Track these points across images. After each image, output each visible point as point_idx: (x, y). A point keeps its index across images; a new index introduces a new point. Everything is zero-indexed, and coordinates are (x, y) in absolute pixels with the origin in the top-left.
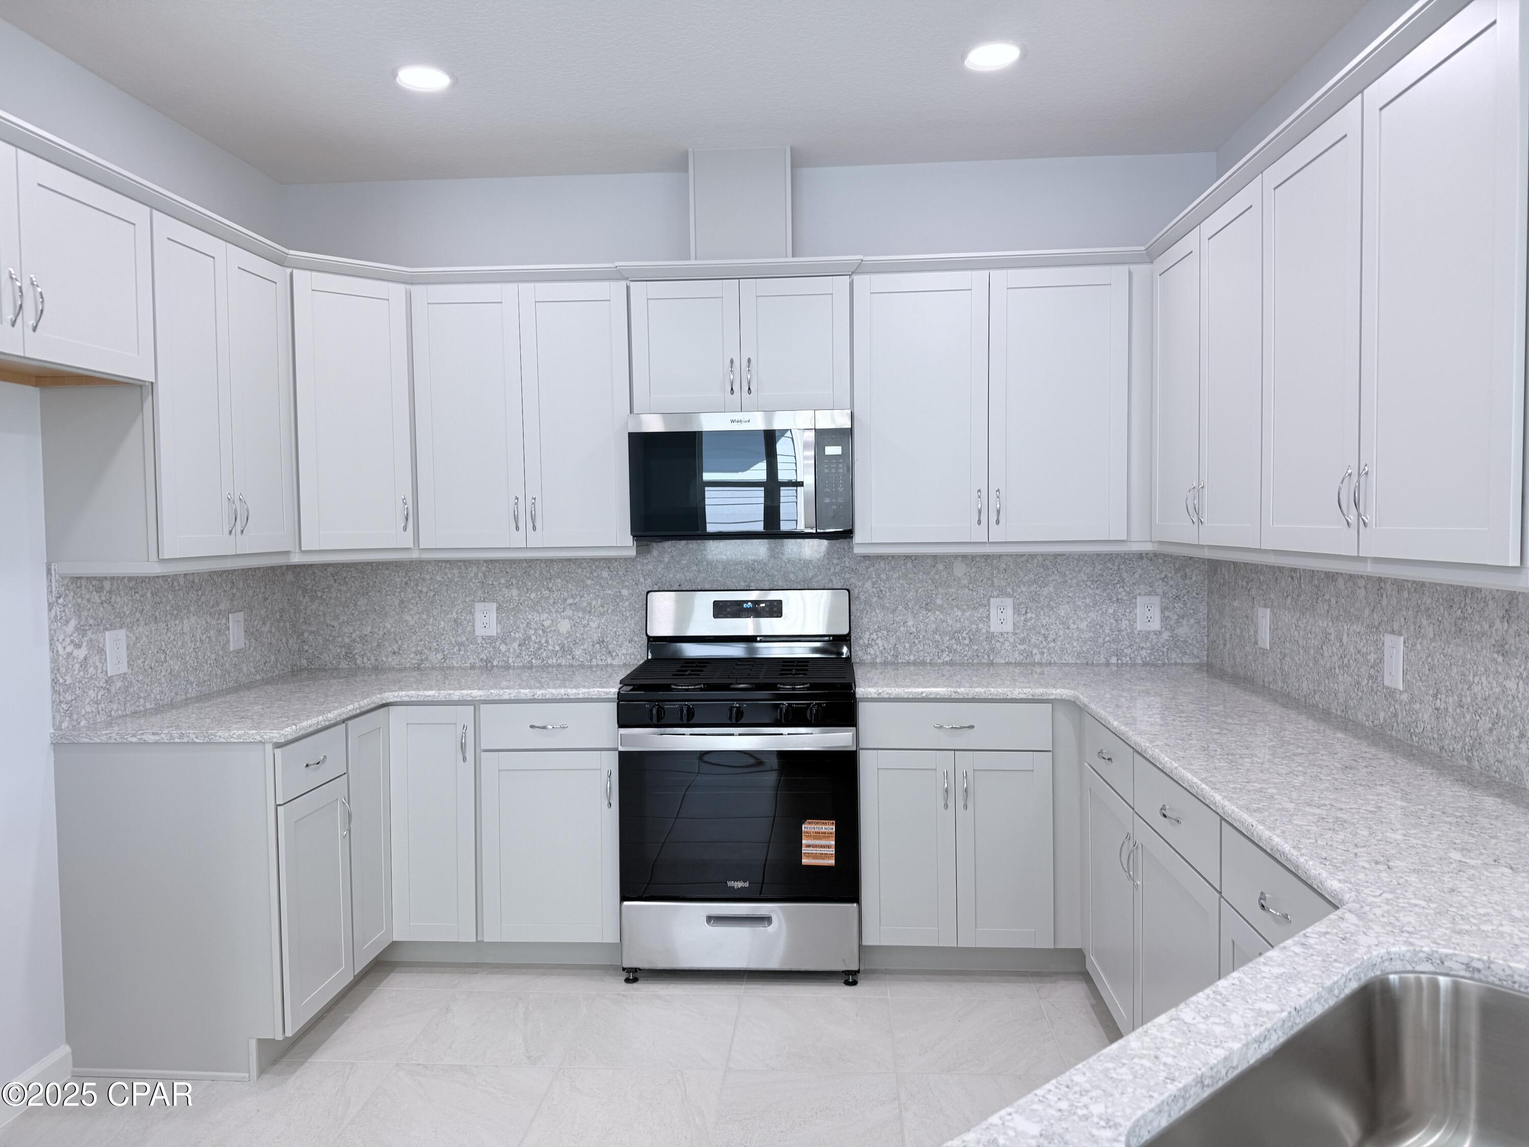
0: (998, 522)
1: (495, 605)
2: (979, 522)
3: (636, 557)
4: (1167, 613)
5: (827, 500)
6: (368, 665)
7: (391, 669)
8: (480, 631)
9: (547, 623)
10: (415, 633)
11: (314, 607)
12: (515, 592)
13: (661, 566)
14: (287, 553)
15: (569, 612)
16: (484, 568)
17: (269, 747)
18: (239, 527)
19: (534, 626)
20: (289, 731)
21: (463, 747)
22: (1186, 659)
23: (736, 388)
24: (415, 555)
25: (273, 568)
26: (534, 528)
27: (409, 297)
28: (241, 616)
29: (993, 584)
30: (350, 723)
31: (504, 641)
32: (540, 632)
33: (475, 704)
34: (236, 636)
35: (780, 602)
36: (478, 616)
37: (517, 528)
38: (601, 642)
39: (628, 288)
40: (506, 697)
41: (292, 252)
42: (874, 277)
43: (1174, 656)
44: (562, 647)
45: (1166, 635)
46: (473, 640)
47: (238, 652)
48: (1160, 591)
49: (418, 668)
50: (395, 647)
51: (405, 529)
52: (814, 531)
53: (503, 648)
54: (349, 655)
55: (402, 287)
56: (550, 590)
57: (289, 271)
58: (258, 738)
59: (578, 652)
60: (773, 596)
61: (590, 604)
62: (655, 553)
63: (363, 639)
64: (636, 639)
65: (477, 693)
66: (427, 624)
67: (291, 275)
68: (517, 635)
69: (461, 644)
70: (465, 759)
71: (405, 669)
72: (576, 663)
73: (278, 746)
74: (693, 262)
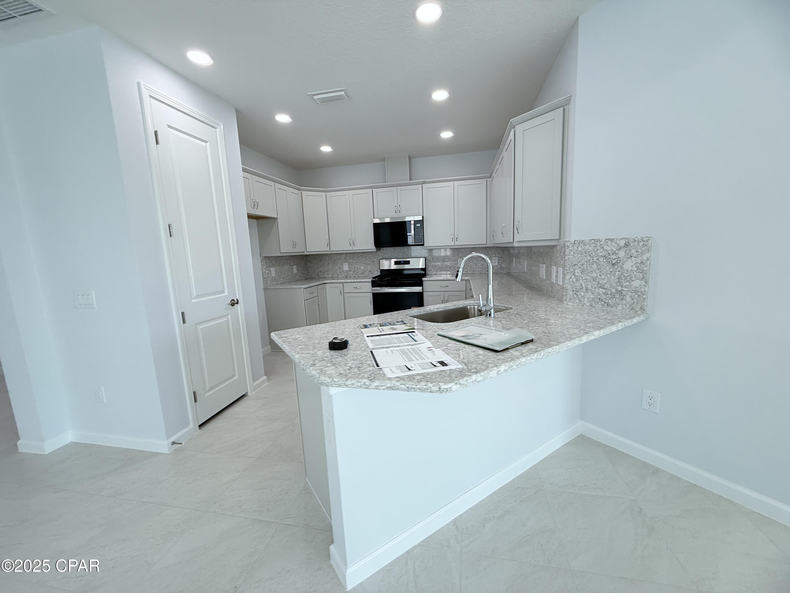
0: (457, 240)
1: (347, 263)
2: (452, 241)
3: (376, 251)
4: (499, 261)
5: (417, 237)
6: (322, 277)
7: (327, 278)
8: (344, 269)
9: (359, 267)
10: (331, 270)
11: (310, 265)
12: (351, 260)
13: (383, 254)
14: (304, 252)
15: (363, 265)
16: (345, 255)
17: (303, 289)
18: (294, 247)
19: (356, 268)
20: (306, 286)
21: (341, 292)
22: (503, 272)
23: (397, 212)
24: (330, 252)
25: (301, 255)
26: (354, 245)
27: (326, 195)
28: (296, 266)
29: (459, 256)
30: (318, 286)
31: (350, 271)
32: (357, 269)
33: (343, 283)
34: (295, 271)
35: (409, 261)
36: (344, 266)
37: (350, 245)
38: (370, 271)
39: (372, 190)
40: (349, 281)
41: (301, 187)
42: (428, 184)
43: (501, 271)
44: (362, 272)
45: (499, 266)
46: (343, 271)
47: (295, 273)
48: (497, 256)
49: (332, 277)
50: (327, 273)
51: (327, 246)
52: (414, 244)
53: (350, 273)
54: (318, 275)
55: (324, 193)
56: (359, 260)
57: (301, 191)
58: (301, 287)
59: (365, 273)
60: (408, 259)
61: (367, 263)
62: (381, 250)
63: (321, 272)
64: (378, 270)
65: (343, 281)
66: (333, 268)
67: (301, 192)
68: (352, 270)
69: (341, 272)
70: (341, 295)
71: (329, 278)
72: (365, 276)
73: (304, 288)
74: (387, 183)
